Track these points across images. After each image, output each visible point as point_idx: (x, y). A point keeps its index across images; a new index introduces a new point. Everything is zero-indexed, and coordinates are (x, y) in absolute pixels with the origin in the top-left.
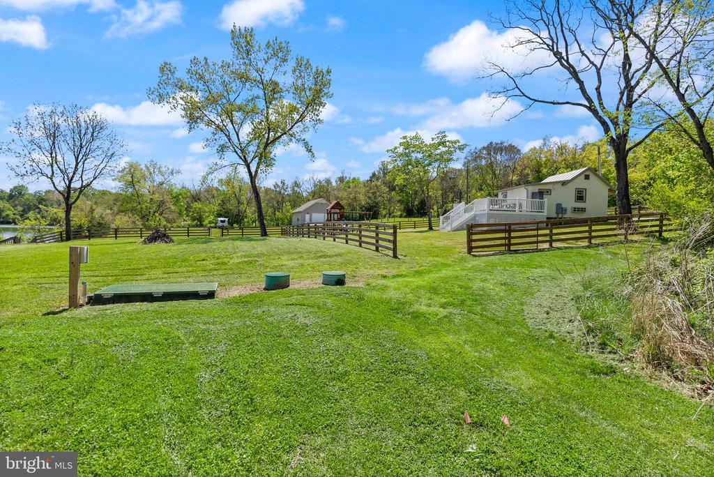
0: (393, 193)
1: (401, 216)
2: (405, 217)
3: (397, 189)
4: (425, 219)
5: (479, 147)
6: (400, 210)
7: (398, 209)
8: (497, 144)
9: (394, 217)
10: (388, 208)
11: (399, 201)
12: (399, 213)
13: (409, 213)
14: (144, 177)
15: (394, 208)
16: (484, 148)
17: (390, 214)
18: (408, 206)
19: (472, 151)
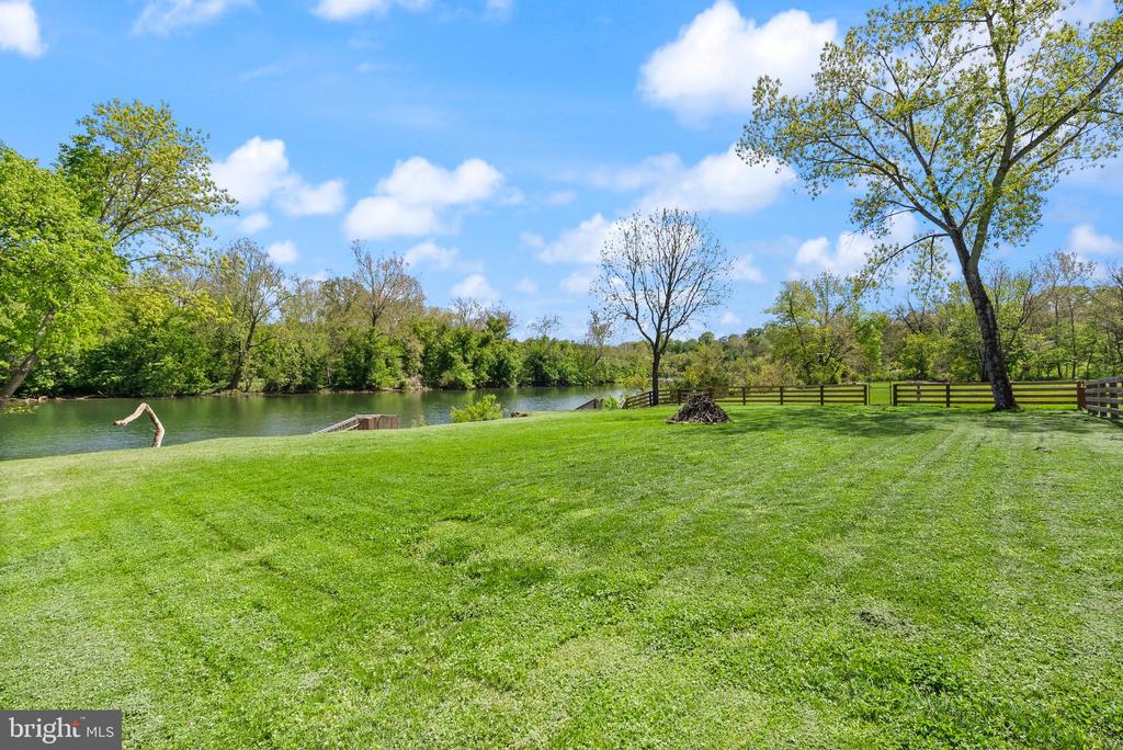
14: (810, 301)
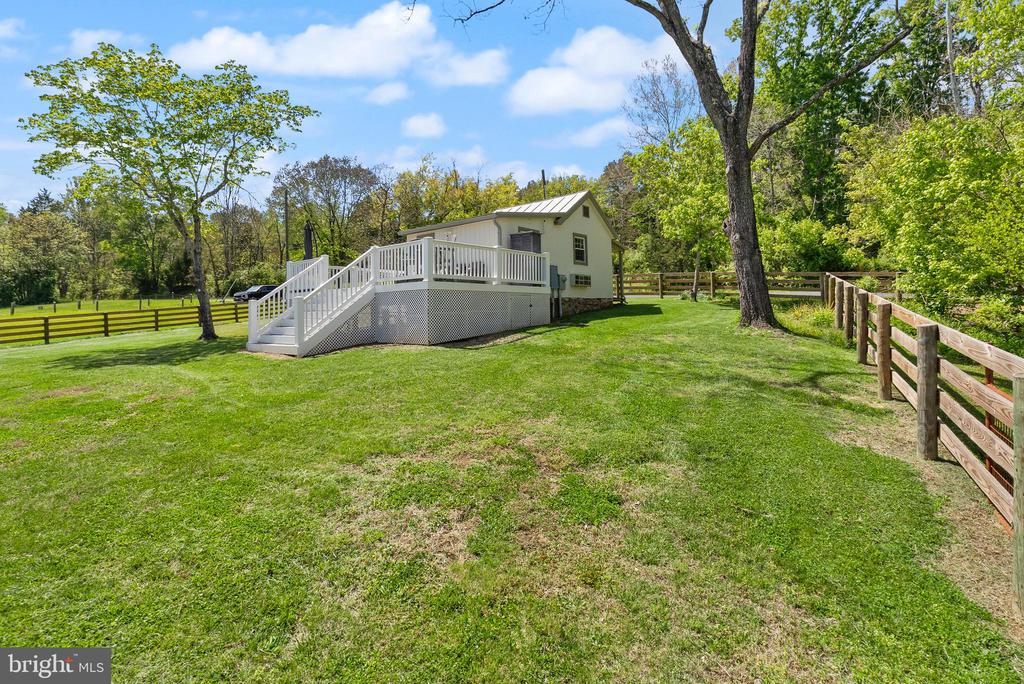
0: (102, 243)
1: (124, 296)
2: (136, 297)
3: (114, 234)
4: (187, 302)
5: (304, 163)
6: (123, 282)
7: (116, 279)
8: (336, 161)
9: (106, 296)
10: (90, 277)
11: (121, 262)
12: (121, 288)
13: (147, 287)
15: (108, 277)
16: (313, 165)
17: (97, 292)
18: (145, 274)
19: (291, 167)
